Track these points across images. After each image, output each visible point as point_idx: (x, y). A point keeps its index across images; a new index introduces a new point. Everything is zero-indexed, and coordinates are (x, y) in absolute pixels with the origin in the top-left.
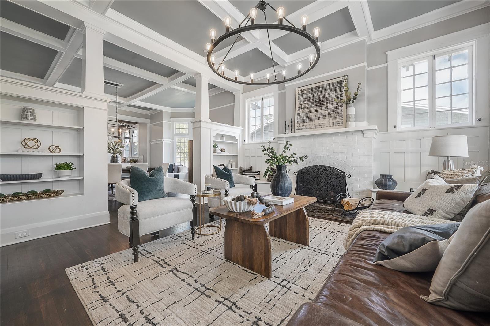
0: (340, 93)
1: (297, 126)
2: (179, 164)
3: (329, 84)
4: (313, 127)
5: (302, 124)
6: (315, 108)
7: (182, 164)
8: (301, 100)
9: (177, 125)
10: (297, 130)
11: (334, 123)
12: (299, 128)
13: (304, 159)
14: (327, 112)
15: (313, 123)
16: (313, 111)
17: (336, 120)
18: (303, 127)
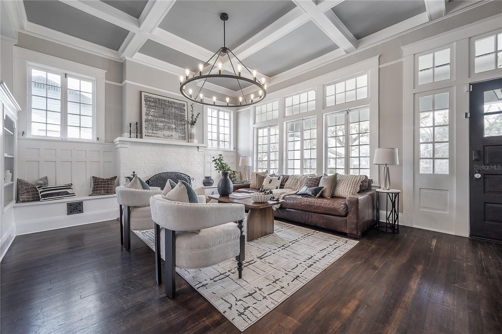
0: (183, 114)
1: (146, 132)
3: (174, 103)
4: (162, 136)
5: (151, 131)
6: (163, 120)
10: (146, 135)
11: (180, 137)
12: (148, 134)
14: (174, 126)
15: (163, 133)
16: (162, 122)
17: (181, 135)
18: (152, 135)
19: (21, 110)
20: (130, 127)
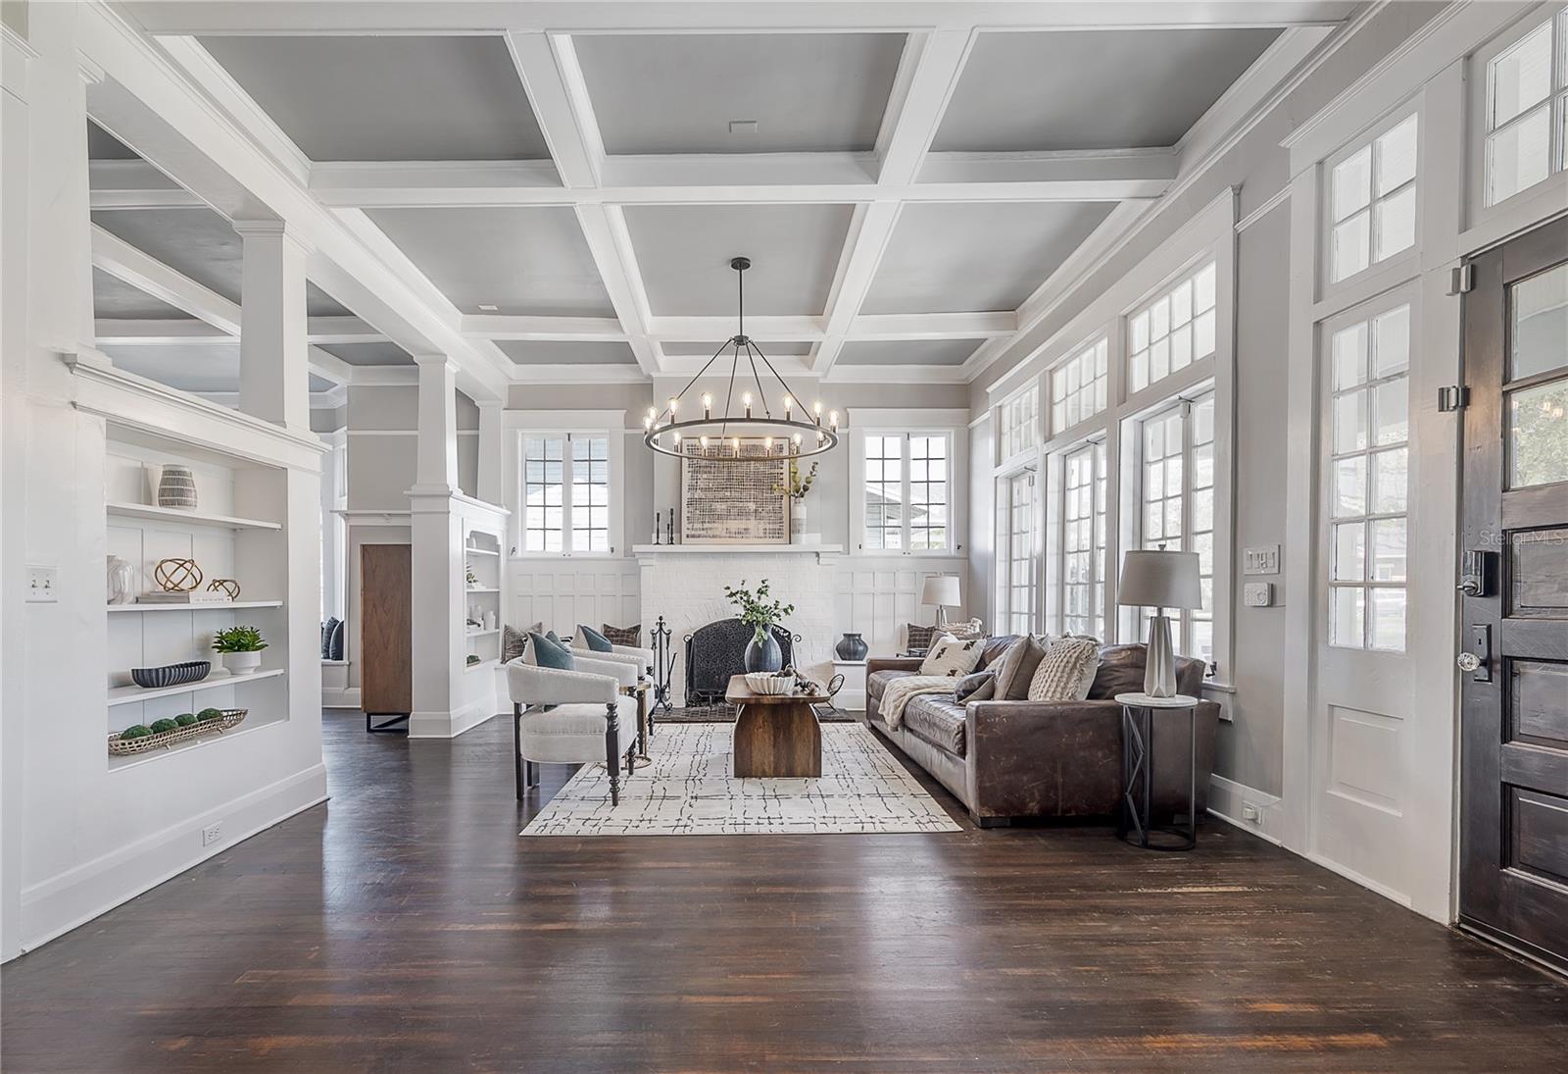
0: (776, 471)
1: (687, 529)
4: (724, 534)
5: (700, 526)
6: (728, 494)
8: (696, 470)
10: (688, 536)
11: (768, 531)
12: (693, 532)
13: (789, 610)
14: (752, 506)
15: (725, 527)
16: (723, 500)
17: (772, 526)
18: (702, 532)
19: (509, 513)
20: (658, 521)
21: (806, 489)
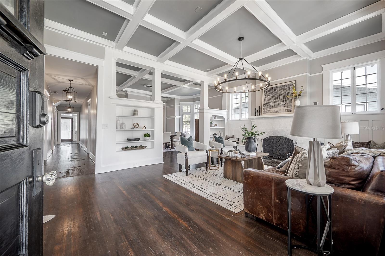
0: (290, 91)
1: (263, 111)
2: (185, 132)
3: (284, 86)
4: (273, 112)
5: (266, 110)
6: (275, 100)
7: (186, 132)
8: (266, 95)
9: (183, 107)
10: (263, 113)
11: (287, 110)
12: (265, 112)
14: (282, 103)
15: (274, 110)
16: (274, 102)
17: (288, 108)
18: (267, 112)
19: (228, 111)
20: (256, 110)
21: (299, 95)
